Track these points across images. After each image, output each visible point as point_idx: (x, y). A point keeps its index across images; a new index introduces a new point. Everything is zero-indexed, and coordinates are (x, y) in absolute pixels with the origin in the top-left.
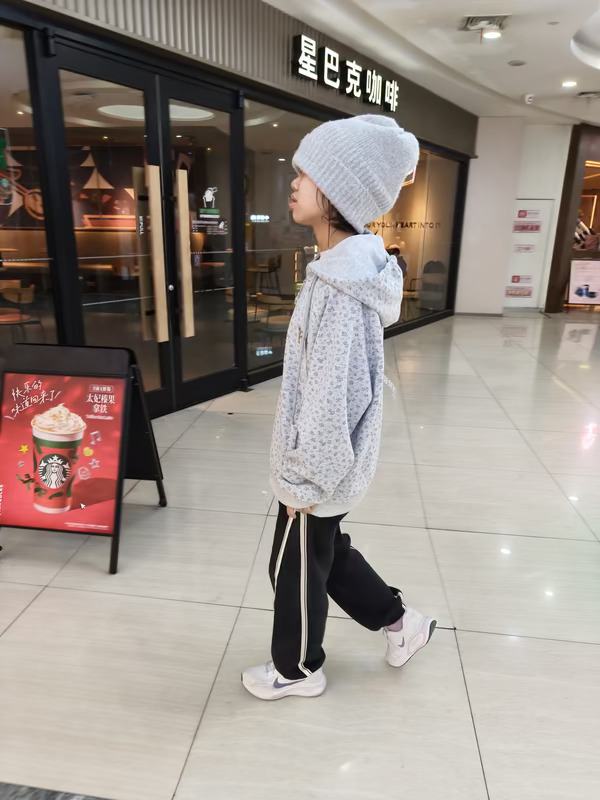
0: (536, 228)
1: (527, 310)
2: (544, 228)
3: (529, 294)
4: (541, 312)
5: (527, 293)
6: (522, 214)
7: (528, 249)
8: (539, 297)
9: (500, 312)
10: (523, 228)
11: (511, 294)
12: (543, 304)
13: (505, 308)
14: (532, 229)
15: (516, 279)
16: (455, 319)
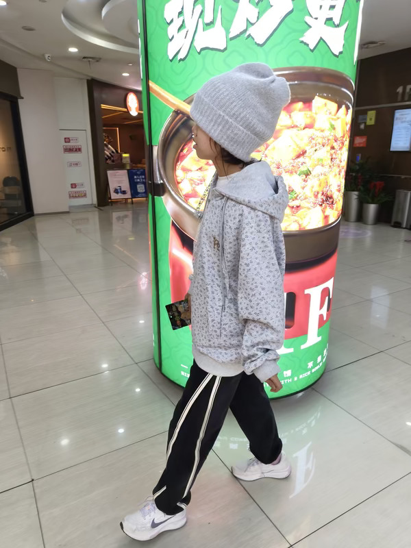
0: (79, 150)
1: (84, 206)
2: (83, 149)
3: (85, 195)
4: (95, 207)
5: (83, 195)
6: (67, 140)
7: (77, 164)
8: (92, 198)
9: (68, 210)
10: (70, 150)
11: (72, 196)
12: (95, 201)
13: (70, 207)
14: (76, 150)
15: (73, 186)
16: (37, 219)
